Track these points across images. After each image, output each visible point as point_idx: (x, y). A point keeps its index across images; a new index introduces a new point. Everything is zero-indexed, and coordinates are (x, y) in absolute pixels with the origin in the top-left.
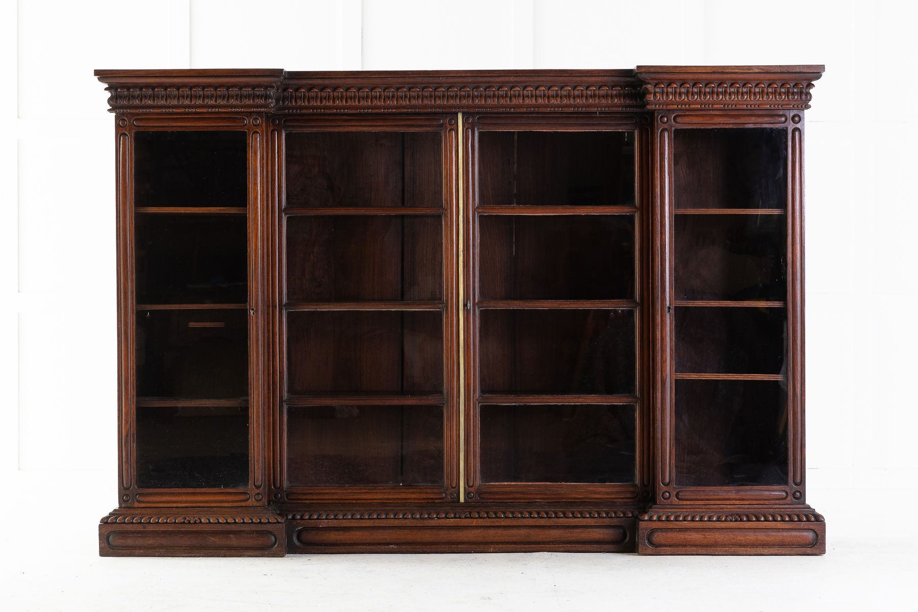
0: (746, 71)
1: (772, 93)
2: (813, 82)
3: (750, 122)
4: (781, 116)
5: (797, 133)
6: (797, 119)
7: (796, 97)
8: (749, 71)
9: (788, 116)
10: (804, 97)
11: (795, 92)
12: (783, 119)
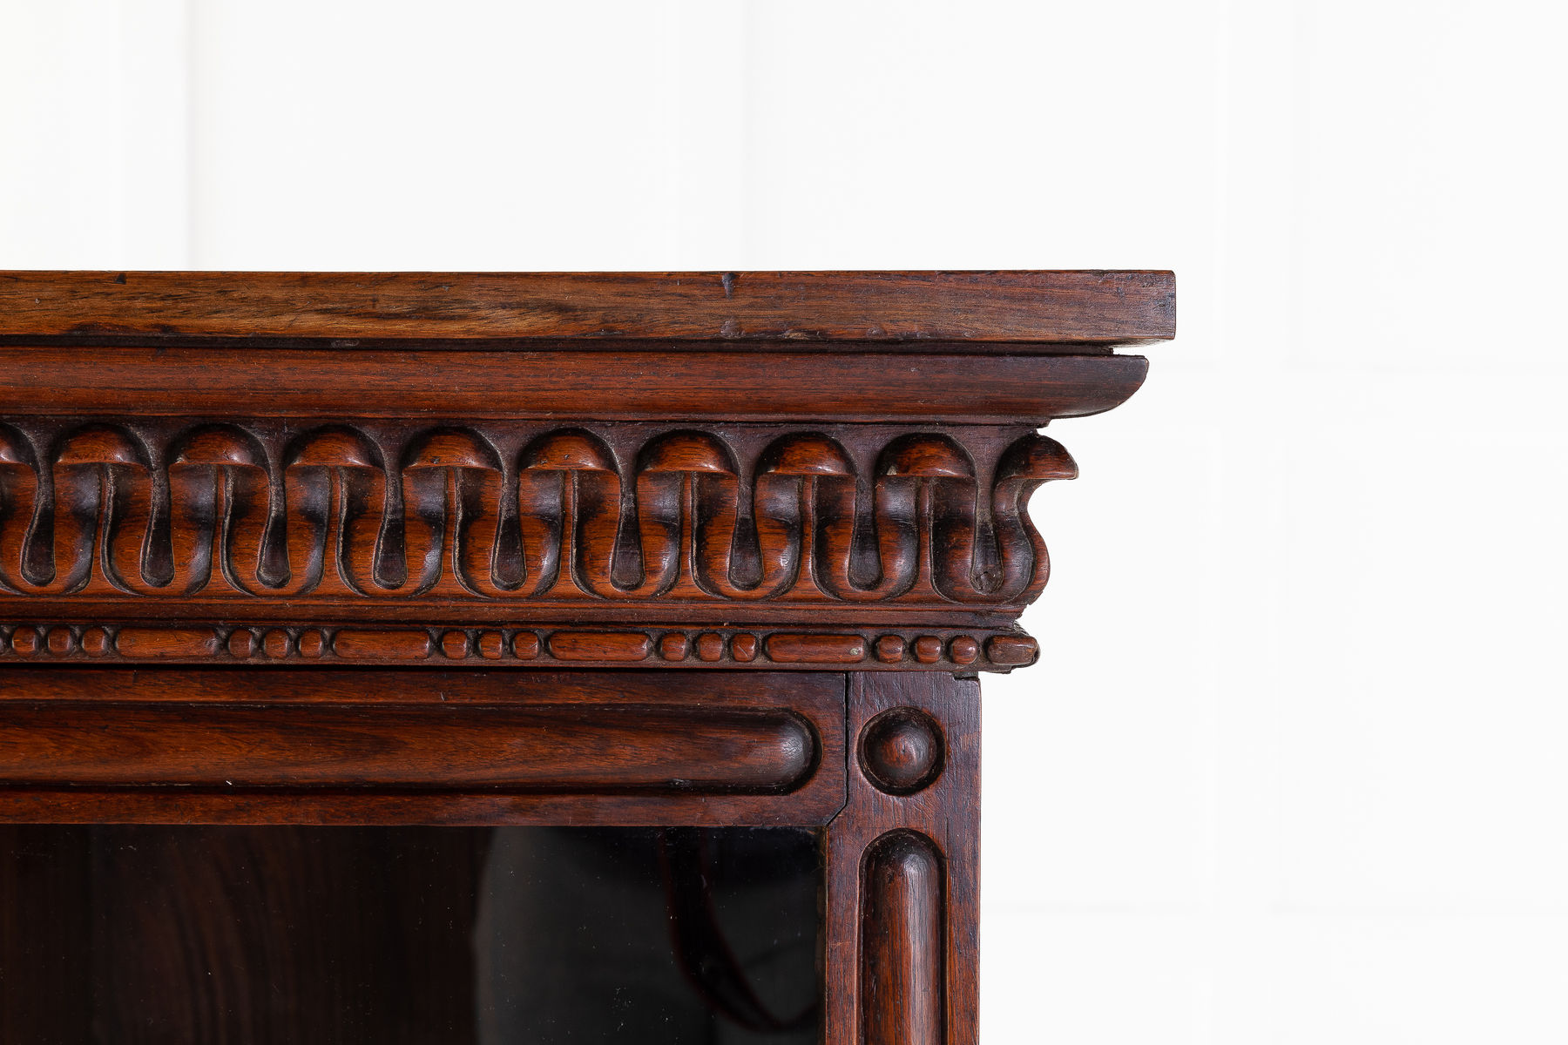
0: (403, 328)
1: (674, 528)
2: (1056, 430)
3: (488, 774)
4: (772, 724)
5: (914, 870)
6: (913, 747)
7: (901, 566)
8: (430, 329)
9: (829, 723)
10: (971, 562)
11: (895, 522)
12: (790, 748)
